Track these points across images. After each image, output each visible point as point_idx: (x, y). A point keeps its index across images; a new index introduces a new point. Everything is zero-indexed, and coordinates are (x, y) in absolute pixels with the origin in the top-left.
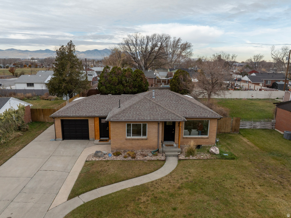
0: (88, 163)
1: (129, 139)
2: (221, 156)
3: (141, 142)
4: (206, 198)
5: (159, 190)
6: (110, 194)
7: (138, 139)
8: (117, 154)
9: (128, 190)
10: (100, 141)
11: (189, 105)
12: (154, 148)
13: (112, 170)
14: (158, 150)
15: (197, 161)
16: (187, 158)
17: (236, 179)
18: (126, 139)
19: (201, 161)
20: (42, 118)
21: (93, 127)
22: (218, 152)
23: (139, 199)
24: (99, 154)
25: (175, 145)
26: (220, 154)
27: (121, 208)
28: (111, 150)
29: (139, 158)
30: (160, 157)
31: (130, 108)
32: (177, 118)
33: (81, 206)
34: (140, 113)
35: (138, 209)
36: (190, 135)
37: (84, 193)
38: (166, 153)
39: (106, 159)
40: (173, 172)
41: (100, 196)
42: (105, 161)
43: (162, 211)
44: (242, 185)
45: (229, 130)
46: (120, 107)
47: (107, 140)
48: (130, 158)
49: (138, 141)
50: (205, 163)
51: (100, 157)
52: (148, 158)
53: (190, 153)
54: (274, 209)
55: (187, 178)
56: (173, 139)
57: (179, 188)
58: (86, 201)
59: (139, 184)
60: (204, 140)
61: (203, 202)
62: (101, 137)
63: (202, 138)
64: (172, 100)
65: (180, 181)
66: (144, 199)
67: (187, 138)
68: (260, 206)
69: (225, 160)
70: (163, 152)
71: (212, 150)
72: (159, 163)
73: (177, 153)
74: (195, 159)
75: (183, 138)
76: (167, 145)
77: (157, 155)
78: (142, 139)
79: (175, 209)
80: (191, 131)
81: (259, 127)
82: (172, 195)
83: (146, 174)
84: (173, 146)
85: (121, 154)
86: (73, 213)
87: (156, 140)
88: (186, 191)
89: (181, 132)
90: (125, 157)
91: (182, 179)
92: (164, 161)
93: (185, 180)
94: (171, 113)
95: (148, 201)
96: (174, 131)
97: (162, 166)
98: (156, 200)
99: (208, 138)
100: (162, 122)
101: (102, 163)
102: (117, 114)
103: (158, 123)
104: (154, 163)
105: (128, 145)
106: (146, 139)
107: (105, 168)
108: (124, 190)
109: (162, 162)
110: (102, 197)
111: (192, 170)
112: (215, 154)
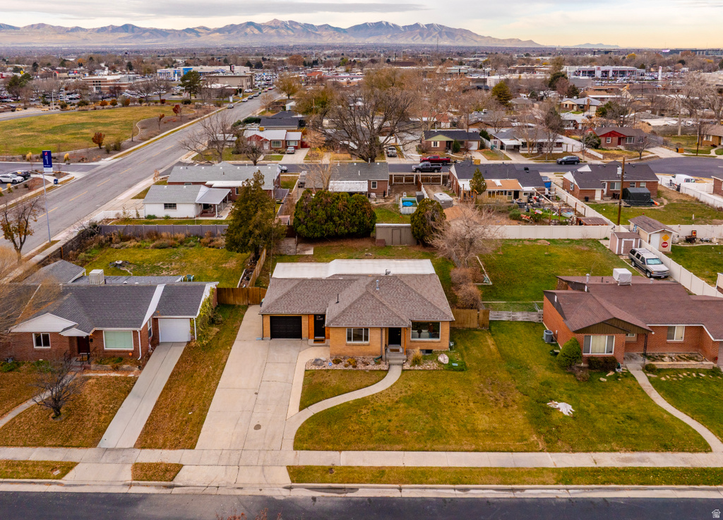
0: (309, 373)
1: (350, 345)
2: (450, 367)
3: (363, 347)
4: (419, 412)
5: (378, 404)
6: (335, 407)
7: (359, 345)
8: (337, 362)
9: (351, 402)
10: (315, 341)
11: (419, 301)
12: (377, 355)
13: (334, 382)
14: (381, 357)
15: (421, 373)
16: (412, 368)
17: (454, 395)
18: (347, 345)
19: (426, 372)
20: (231, 300)
21: (307, 326)
22: (447, 361)
23: (360, 411)
24: (319, 362)
25: (401, 351)
26: (449, 364)
27: (345, 418)
28: (329, 356)
29: (361, 367)
30: (384, 366)
31: (351, 308)
32: (402, 323)
33: (312, 416)
34: (362, 316)
35: (360, 420)
36: (419, 337)
37: (311, 405)
38: (390, 361)
39: (326, 368)
40: (394, 384)
41: (326, 408)
42: (325, 370)
43: (379, 422)
44: (456, 400)
45: (475, 325)
46: (338, 302)
47: (322, 341)
48: (351, 367)
49: (359, 348)
50: (429, 375)
51: (319, 365)
52: (370, 367)
53: (416, 361)
54: (474, 424)
55: (406, 392)
56: (399, 343)
57: (397, 402)
58: (315, 413)
59: (360, 397)
60: (436, 345)
61: (415, 415)
62: (315, 336)
63: (433, 342)
64: (399, 294)
65: (399, 395)
66: (364, 411)
67: (415, 342)
68: (463, 421)
69: (451, 372)
70: (387, 360)
71: (441, 359)
72: (382, 374)
73: (402, 362)
74: (420, 370)
75: (411, 341)
76: (392, 350)
77: (380, 364)
78: (364, 345)
79: (390, 421)
80: (421, 332)
81: (520, 320)
82: (389, 409)
83: (368, 386)
84: (398, 351)
85: (341, 362)
86: (307, 422)
87: (379, 346)
88: (402, 405)
89: (408, 337)
90: (346, 366)
91: (401, 393)
92: (387, 371)
93: (404, 394)
94: (396, 315)
95: (368, 413)
96: (400, 333)
97: (384, 377)
98: (375, 412)
99: (439, 342)
100: (386, 328)
101: (323, 372)
102: (336, 318)
103: (381, 329)
104: (376, 373)
105: (349, 351)
106: (369, 345)
107: (327, 379)
108: (347, 403)
109: (385, 373)
110: (328, 409)
111: (413, 383)
112: (443, 364)
